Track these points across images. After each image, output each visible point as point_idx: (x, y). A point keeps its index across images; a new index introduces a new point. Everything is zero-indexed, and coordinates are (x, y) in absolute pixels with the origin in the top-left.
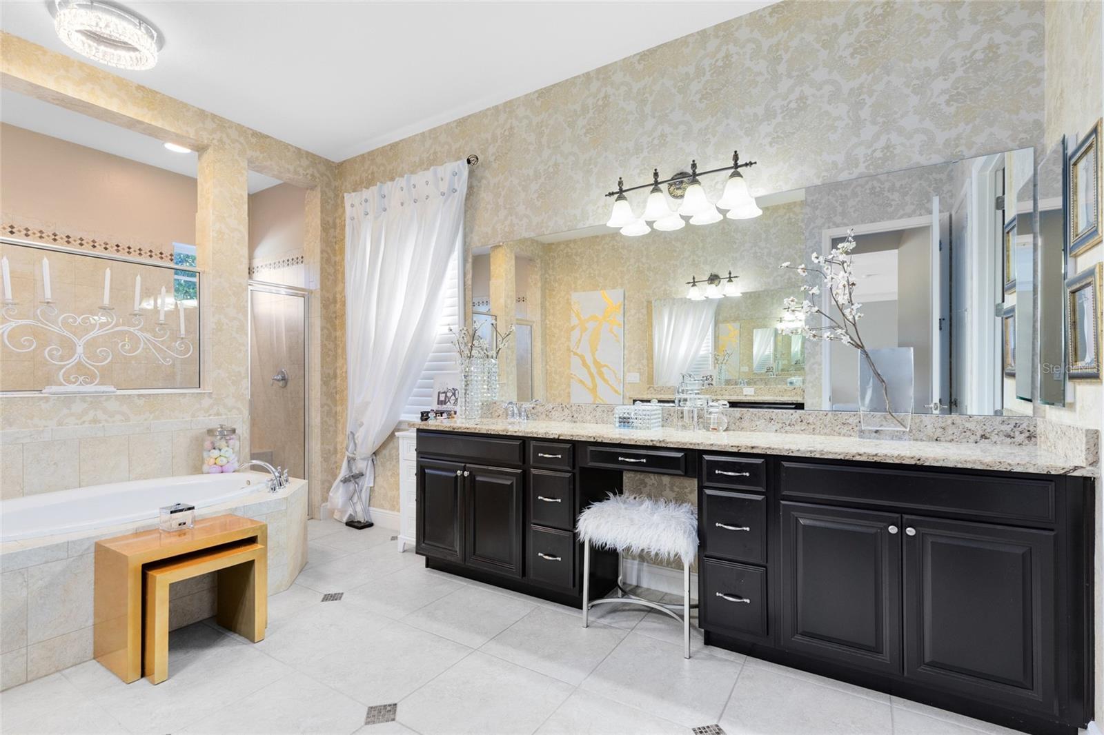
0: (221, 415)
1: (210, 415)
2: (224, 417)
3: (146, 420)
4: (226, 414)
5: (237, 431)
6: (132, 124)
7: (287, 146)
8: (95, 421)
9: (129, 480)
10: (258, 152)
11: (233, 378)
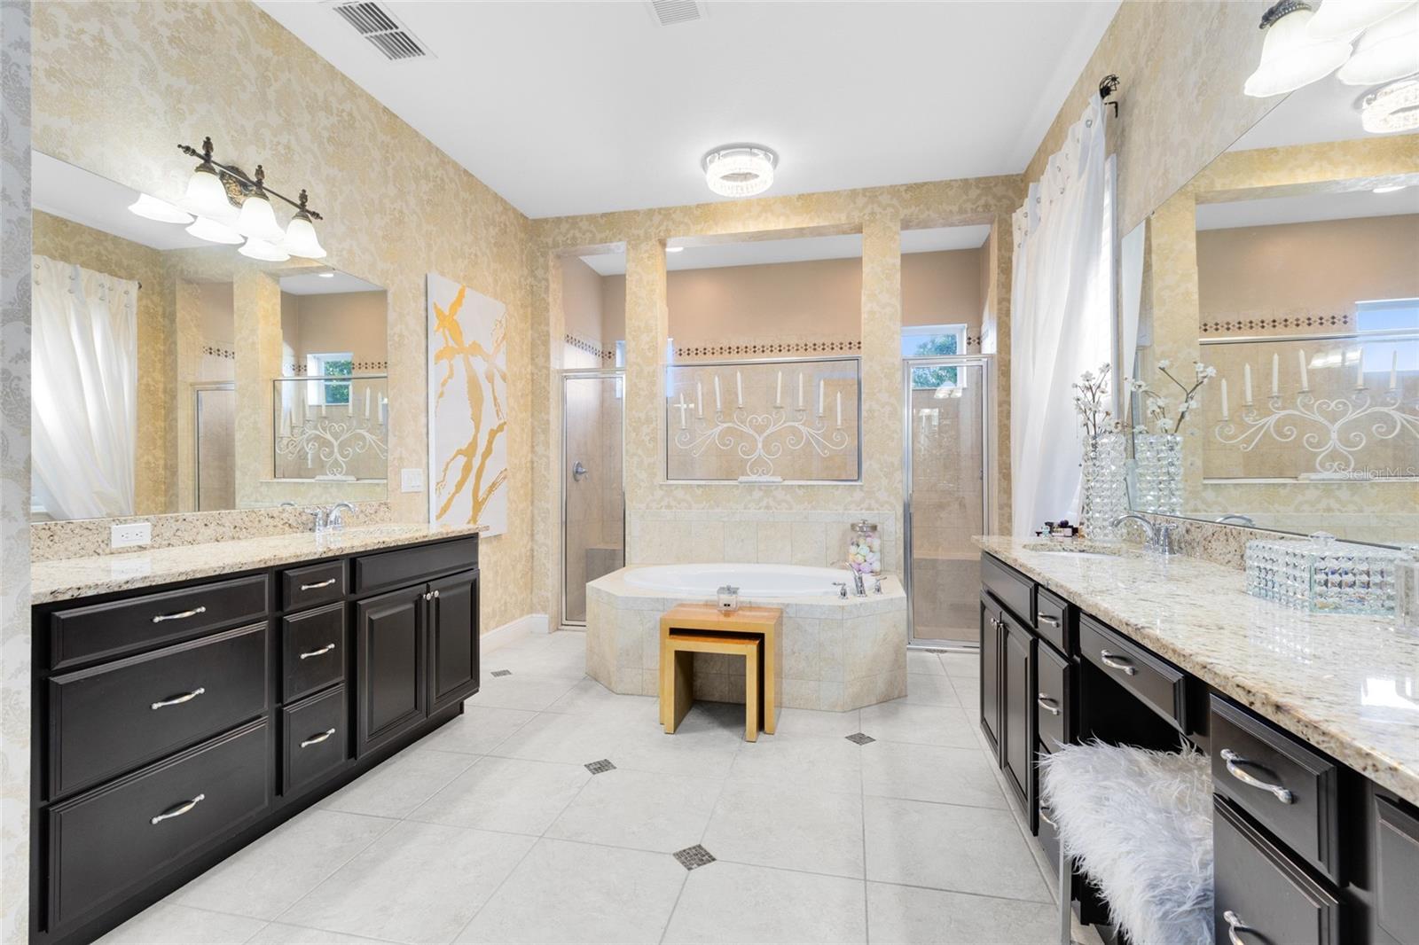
0: (873, 510)
1: (861, 509)
2: (876, 512)
3: (805, 509)
4: (878, 509)
5: (878, 528)
6: (800, 232)
7: (948, 185)
8: (768, 507)
9: (791, 564)
10: (913, 208)
11: (885, 469)
